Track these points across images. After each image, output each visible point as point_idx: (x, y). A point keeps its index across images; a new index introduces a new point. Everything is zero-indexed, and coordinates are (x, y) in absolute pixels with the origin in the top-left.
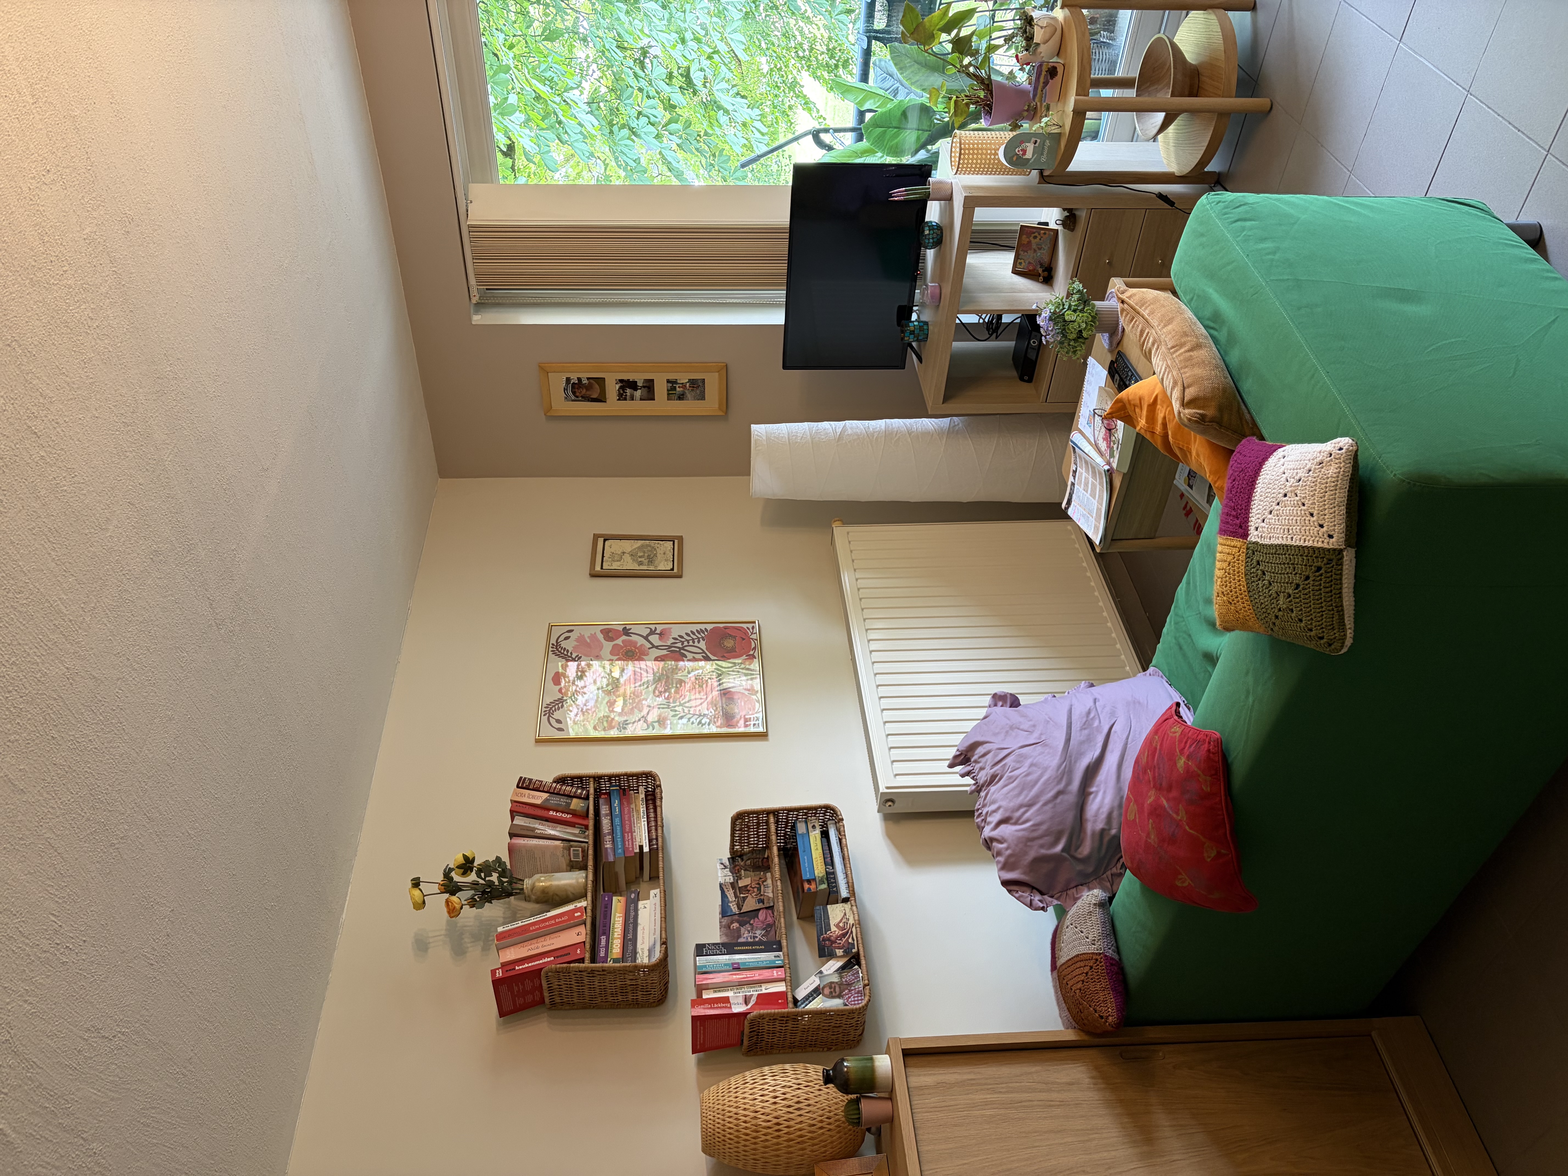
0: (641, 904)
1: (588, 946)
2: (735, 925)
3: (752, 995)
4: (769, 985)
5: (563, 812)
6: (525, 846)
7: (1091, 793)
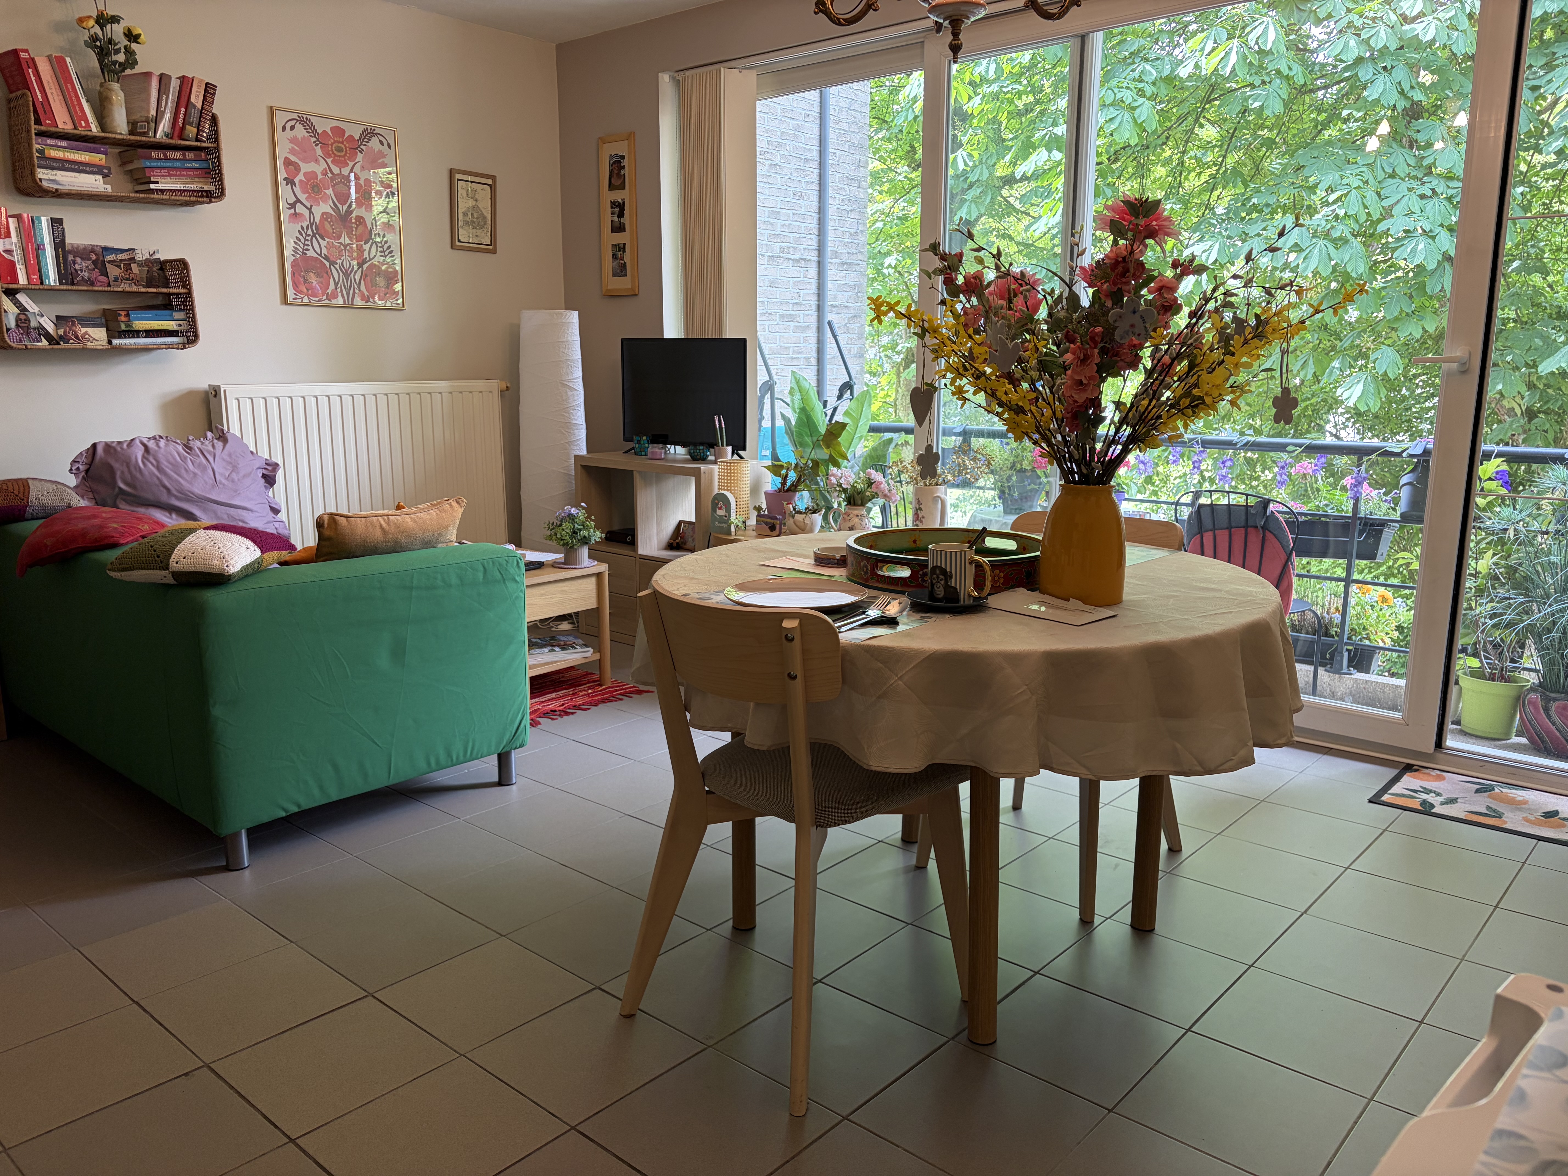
0: (100, 177)
1: (53, 129)
2: (94, 257)
3: (13, 256)
4: (24, 271)
5: (184, 119)
6: (150, 85)
7: (171, 514)
